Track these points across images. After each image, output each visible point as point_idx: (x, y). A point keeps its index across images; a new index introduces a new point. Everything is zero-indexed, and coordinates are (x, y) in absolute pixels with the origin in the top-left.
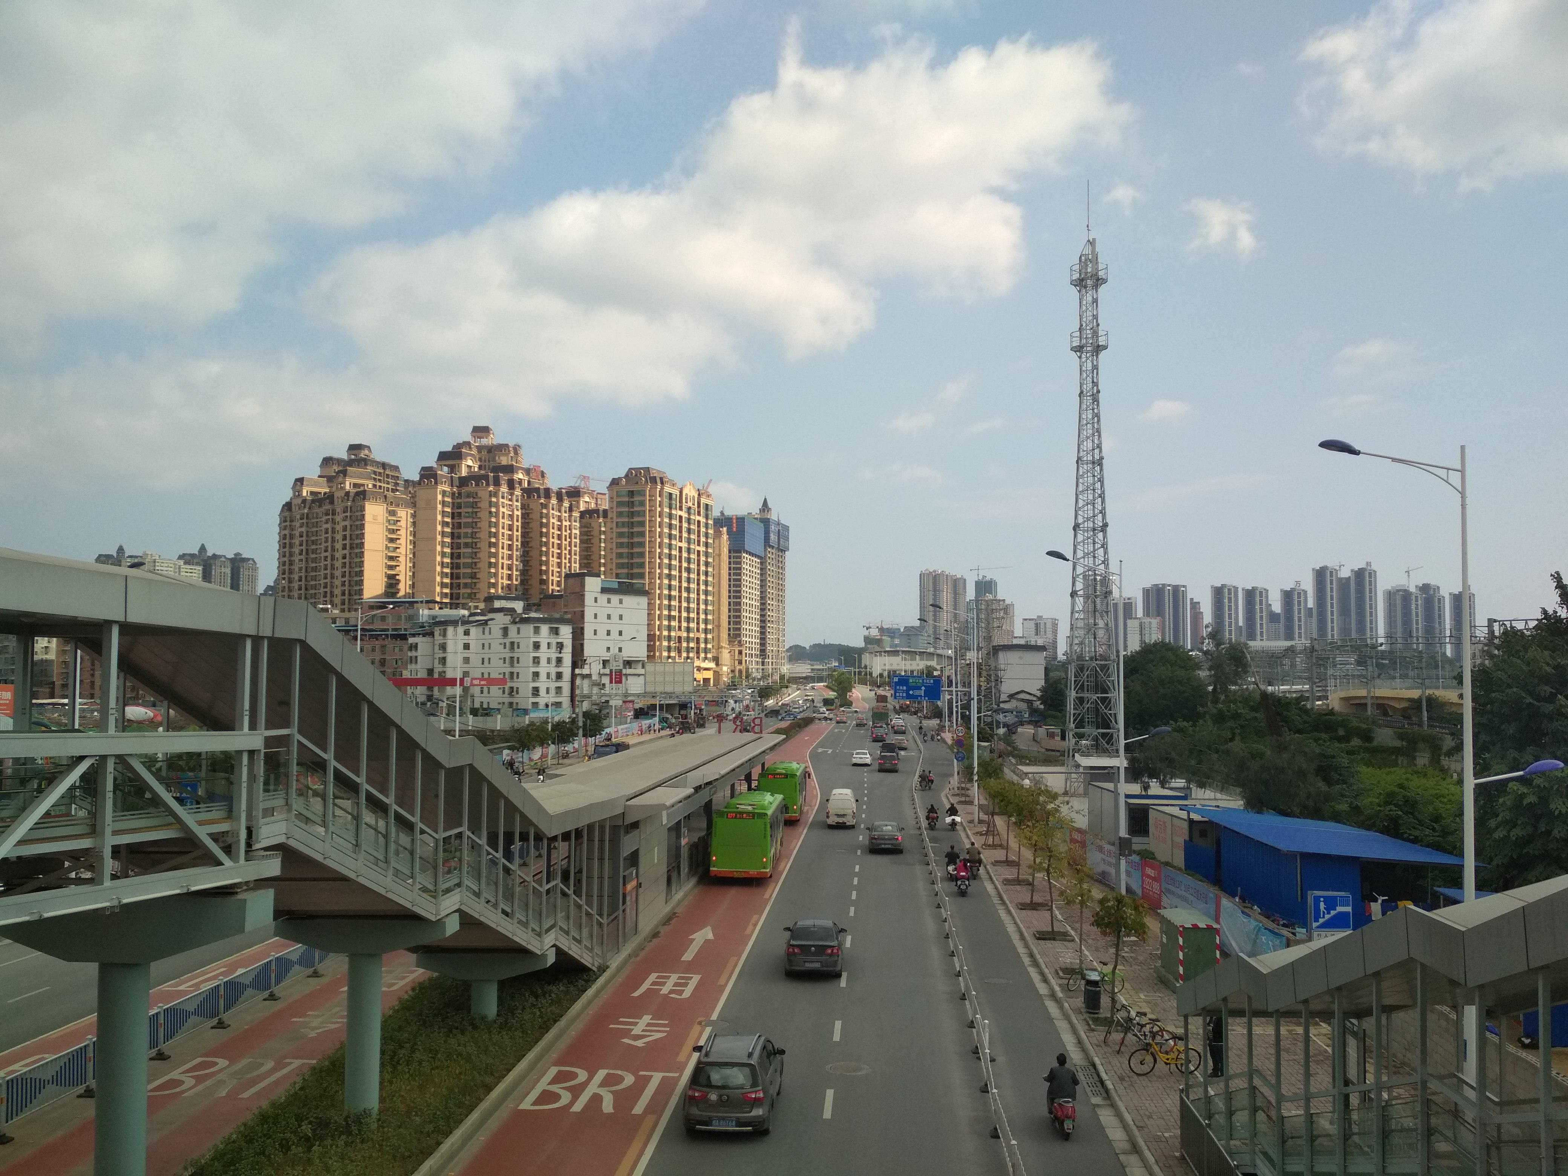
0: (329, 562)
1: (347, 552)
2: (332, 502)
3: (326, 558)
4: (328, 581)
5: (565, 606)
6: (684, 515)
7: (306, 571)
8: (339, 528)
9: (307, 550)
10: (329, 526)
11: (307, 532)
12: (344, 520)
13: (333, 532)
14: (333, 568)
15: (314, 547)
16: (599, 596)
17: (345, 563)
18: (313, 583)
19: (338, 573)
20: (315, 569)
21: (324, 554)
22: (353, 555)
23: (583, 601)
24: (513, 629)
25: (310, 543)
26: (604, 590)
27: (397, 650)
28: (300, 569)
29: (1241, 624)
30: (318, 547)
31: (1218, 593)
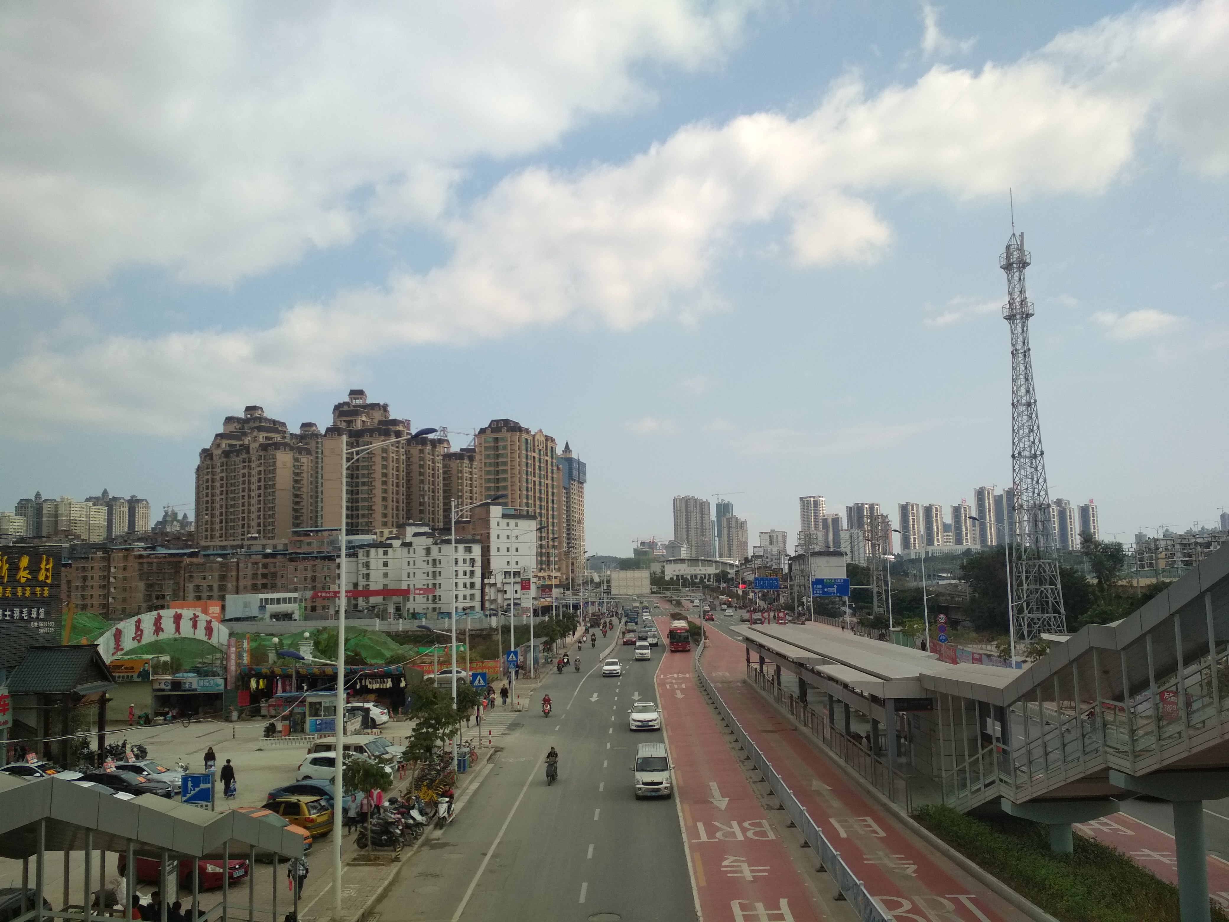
0: (246, 500)
1: (261, 491)
2: (248, 452)
3: (243, 497)
4: (246, 515)
5: (473, 529)
6: (536, 455)
7: (226, 508)
8: (253, 472)
9: (227, 491)
10: (246, 471)
11: (227, 476)
12: (259, 466)
13: (250, 476)
14: (249, 504)
15: (233, 488)
16: (500, 520)
17: (260, 501)
18: (232, 517)
19: (253, 509)
20: (233, 506)
21: (241, 494)
22: (267, 494)
23: (489, 525)
24: (435, 550)
25: (229, 485)
26: (504, 516)
27: (325, 568)
28: (221, 506)
29: (922, 533)
30: (236, 488)
31: (904, 509)
